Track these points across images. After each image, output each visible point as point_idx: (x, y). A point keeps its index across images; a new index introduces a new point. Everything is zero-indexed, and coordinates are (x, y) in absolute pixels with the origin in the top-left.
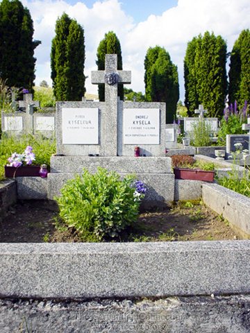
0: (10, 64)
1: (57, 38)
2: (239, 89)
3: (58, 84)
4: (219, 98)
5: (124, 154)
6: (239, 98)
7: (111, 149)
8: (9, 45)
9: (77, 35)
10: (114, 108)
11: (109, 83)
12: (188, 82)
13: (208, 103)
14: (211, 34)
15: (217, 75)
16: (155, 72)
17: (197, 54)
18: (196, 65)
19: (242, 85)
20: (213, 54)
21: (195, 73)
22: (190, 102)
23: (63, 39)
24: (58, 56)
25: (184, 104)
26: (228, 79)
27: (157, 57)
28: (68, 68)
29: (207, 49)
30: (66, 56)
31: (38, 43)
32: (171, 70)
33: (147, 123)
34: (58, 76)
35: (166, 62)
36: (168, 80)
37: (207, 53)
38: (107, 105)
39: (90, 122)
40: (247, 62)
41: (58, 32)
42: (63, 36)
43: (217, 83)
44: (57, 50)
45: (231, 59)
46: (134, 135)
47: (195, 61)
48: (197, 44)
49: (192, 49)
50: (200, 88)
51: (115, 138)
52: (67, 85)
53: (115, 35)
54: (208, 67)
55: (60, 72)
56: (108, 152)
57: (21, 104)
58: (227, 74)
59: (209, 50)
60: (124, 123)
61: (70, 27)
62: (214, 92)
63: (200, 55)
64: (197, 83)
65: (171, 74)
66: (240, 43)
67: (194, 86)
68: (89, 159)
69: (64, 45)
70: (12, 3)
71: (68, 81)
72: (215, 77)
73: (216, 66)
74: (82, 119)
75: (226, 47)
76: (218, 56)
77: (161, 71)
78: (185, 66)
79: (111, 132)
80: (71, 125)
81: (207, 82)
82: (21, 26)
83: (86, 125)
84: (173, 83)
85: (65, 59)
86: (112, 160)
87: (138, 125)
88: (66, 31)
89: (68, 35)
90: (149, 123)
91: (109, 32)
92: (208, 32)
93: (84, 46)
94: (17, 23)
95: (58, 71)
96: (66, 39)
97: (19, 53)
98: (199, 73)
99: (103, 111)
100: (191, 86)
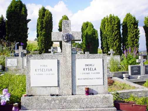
0: (15, 31)
1: (39, 18)
2: (127, 41)
3: (39, 40)
4: (118, 45)
5: (77, 93)
6: (128, 45)
7: (67, 90)
8: (15, 21)
9: (49, 16)
10: (69, 59)
11: (65, 40)
12: (102, 38)
13: (113, 48)
14: (112, 15)
15: (117, 34)
16: (87, 34)
17: (106, 25)
18: (106, 30)
19: (129, 38)
20: (114, 24)
21: (106, 34)
22: (104, 47)
23: (42, 18)
24: (40, 26)
25: (101, 48)
26: (122, 36)
27: (87, 27)
28: (44, 32)
29: (111, 22)
30: (44, 26)
31: (30, 20)
32: (94, 32)
33: (94, 69)
34: (39, 36)
35: (92, 29)
36: (93, 37)
37: (111, 24)
38: (64, 57)
39: (51, 70)
40: (130, 28)
41: (39, 15)
42: (42, 17)
43: (117, 38)
44: (39, 24)
45: (122, 27)
46: (85, 79)
47: (106, 28)
48: (106, 20)
49: (104, 22)
50: (109, 41)
51: (70, 81)
52: (44, 40)
53: (67, 17)
54: (112, 31)
55: (40, 34)
56: (66, 92)
57: (17, 52)
58: (121, 34)
59: (112, 23)
60: (77, 70)
61: (46, 13)
62: (116, 42)
63: (108, 25)
64: (107, 38)
65: (95, 34)
66: (126, 19)
67: (105, 40)
68: (50, 98)
69: (42, 21)
70: (17, 1)
71: (44, 39)
72: (115, 35)
73: (116, 30)
74: (46, 68)
75: (120, 21)
76: (117, 25)
77: (90, 33)
78: (101, 30)
79: (67, 77)
80: (37, 73)
81: (112, 37)
82: (21, 12)
83: (48, 72)
84: (95, 38)
85: (43, 28)
86: (69, 99)
87: (87, 71)
88: (44, 15)
89: (44, 16)
90: (95, 69)
91: (64, 15)
92: (111, 15)
93: (52, 22)
94: (19, 11)
95: (39, 34)
96: (43, 19)
97: (20, 25)
98: (108, 33)
99: (61, 62)
100: (104, 40)
